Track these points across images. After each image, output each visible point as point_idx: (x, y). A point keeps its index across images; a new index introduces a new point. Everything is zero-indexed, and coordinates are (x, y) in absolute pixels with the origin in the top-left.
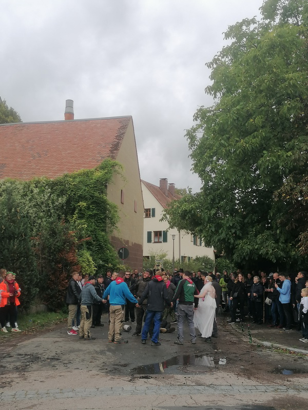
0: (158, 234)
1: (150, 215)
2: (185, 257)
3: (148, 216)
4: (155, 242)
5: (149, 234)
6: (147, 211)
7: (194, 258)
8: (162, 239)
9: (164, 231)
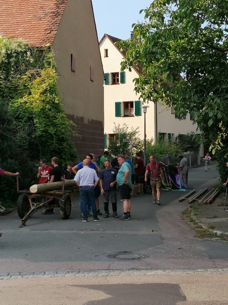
0: (128, 105)
1: (118, 81)
2: (164, 134)
3: (115, 82)
4: (125, 116)
5: (118, 105)
6: (115, 75)
7: (176, 135)
8: (134, 112)
9: (136, 102)
